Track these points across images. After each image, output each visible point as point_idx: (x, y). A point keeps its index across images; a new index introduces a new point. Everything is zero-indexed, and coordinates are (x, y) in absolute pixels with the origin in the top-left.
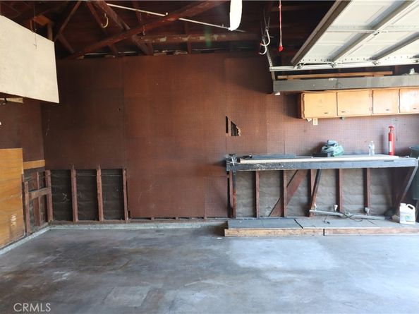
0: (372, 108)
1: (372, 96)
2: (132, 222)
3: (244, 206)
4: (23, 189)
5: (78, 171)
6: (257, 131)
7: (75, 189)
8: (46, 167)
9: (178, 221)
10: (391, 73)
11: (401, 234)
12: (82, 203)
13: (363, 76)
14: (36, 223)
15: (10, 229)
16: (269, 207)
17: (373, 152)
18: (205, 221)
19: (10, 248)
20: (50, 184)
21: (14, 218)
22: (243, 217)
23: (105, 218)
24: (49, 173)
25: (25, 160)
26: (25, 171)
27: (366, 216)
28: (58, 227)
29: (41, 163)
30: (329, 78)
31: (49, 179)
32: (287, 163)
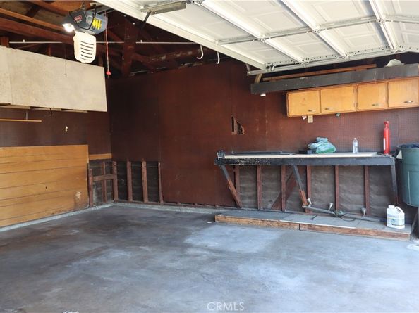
0: (357, 104)
1: (357, 91)
2: (164, 205)
3: (250, 197)
4: (88, 174)
5: (132, 162)
6: (258, 129)
7: (129, 176)
8: (113, 159)
9: (196, 207)
10: (375, 66)
11: (378, 237)
12: (135, 187)
13: (345, 72)
14: (102, 199)
15: (75, 201)
16: (271, 201)
17: (357, 150)
18: (216, 208)
19: (72, 214)
20: (116, 172)
21: (79, 194)
22: (250, 208)
23: (149, 200)
24: (115, 163)
25: (90, 153)
26: (90, 161)
27: (363, 217)
28: (119, 204)
29: (108, 156)
30: (299, 77)
31: (115, 168)
32: (262, 159)
